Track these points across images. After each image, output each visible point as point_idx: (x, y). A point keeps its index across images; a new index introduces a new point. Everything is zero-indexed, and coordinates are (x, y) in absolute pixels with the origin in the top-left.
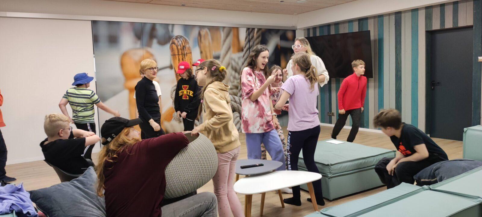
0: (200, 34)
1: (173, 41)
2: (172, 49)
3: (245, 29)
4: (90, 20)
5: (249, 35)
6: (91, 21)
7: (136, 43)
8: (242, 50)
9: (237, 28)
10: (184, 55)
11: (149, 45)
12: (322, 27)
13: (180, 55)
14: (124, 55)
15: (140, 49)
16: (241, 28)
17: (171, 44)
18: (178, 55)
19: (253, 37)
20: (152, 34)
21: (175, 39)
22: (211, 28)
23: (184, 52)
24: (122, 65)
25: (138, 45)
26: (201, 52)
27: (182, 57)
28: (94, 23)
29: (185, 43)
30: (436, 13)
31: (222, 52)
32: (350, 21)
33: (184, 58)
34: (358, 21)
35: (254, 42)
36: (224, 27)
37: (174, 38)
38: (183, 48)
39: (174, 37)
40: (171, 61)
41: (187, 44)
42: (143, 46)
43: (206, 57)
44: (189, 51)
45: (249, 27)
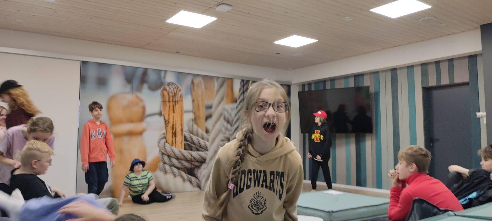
0: (193, 82)
1: (164, 87)
2: (163, 96)
3: (239, 81)
4: (79, 61)
5: (243, 86)
6: (81, 61)
7: (125, 86)
8: (236, 101)
9: (232, 79)
10: (175, 102)
11: (139, 89)
13: (171, 102)
14: (112, 98)
15: (129, 93)
16: (235, 80)
17: (162, 91)
18: (169, 102)
20: (144, 79)
21: (166, 86)
22: (205, 77)
23: (175, 99)
24: (109, 108)
25: (128, 88)
26: (193, 101)
27: (173, 104)
28: (83, 63)
29: (177, 91)
30: (432, 70)
31: (215, 102)
32: (346, 77)
33: (175, 106)
34: (354, 77)
36: (218, 77)
38: (175, 96)
39: (166, 84)
40: (161, 108)
41: (179, 92)
42: (132, 90)
43: (198, 106)
44: (180, 99)
45: (243, 79)
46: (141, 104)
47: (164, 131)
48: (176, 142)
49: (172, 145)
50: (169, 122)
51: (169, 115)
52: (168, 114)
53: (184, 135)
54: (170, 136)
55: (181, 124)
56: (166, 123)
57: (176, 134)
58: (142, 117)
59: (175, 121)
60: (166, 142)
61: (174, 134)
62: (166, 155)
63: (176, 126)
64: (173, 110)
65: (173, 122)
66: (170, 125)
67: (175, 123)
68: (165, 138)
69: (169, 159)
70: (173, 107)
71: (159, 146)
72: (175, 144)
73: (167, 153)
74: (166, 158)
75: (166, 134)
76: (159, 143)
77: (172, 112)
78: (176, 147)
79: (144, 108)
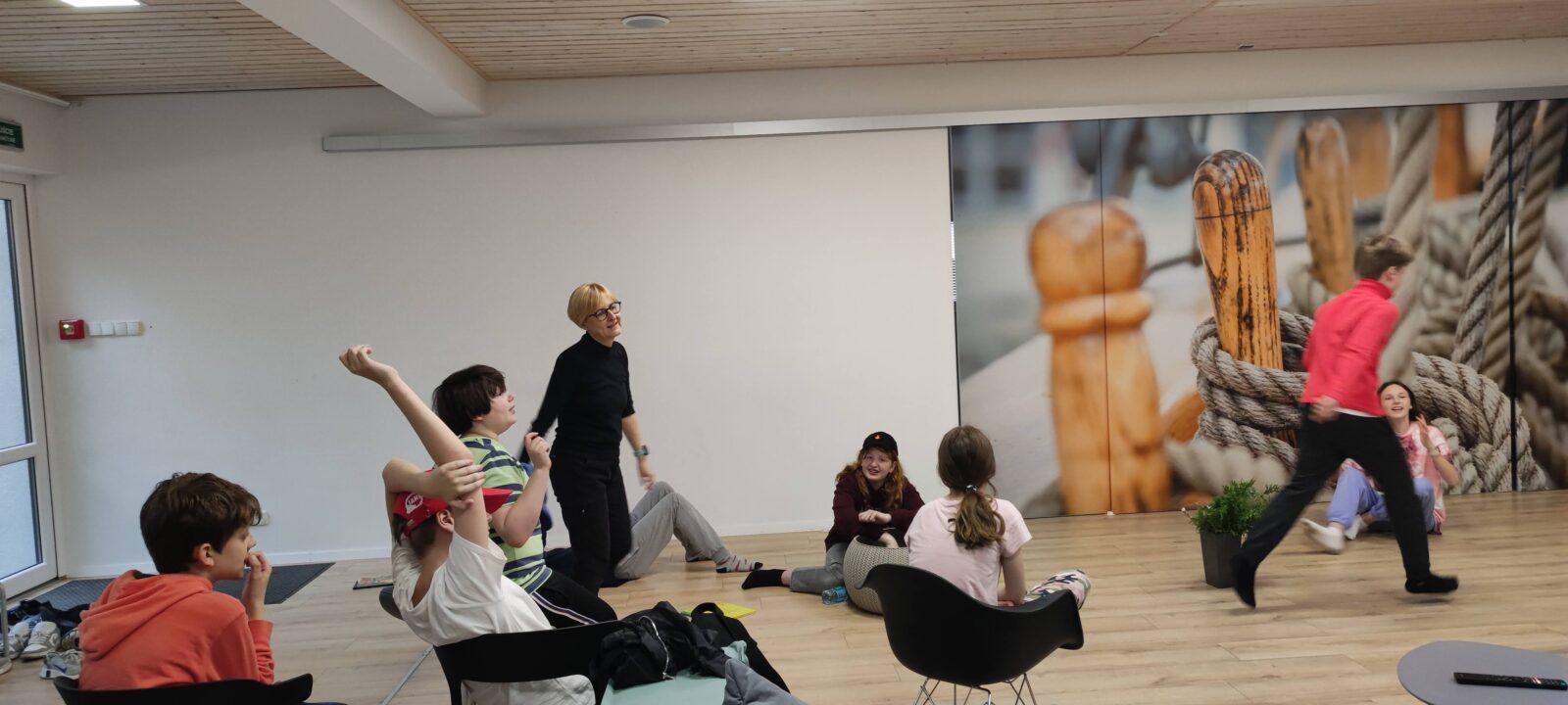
0: (1303, 141)
1: (1204, 171)
2: (1201, 200)
3: (1494, 108)
4: (944, 127)
5: (1510, 126)
6: (948, 127)
7: (1079, 185)
8: (1478, 187)
9: (1458, 111)
10: (1242, 216)
11: (1123, 189)
13: (1228, 216)
14: (1042, 225)
15: (1090, 203)
16: (1473, 105)
17: (1197, 182)
18: (1223, 216)
19: (1528, 133)
20: (1134, 155)
21: (1210, 166)
22: (1346, 116)
23: (1244, 206)
24: (1034, 257)
25: (1087, 192)
26: (1308, 204)
27: (1236, 222)
28: (956, 133)
29: (1249, 176)
31: (1392, 197)
33: (1243, 228)
35: (1530, 156)
36: (1402, 109)
37: (1207, 162)
38: (1241, 194)
39: (1207, 159)
40: (1195, 238)
41: (1255, 178)
42: (1100, 196)
43: (1327, 220)
44: (1260, 202)
45: (1510, 99)
46: (1130, 235)
47: (1211, 313)
48: (1252, 347)
49: (1240, 357)
50: (1225, 282)
51: (1224, 260)
52: (1221, 254)
53: (1281, 320)
54: (1230, 328)
55: (1266, 284)
56: (1217, 285)
57: (1251, 318)
58: (1138, 273)
59: (1244, 277)
60: (1220, 347)
61: (1246, 320)
62: (1220, 388)
63: (1250, 294)
64: (1239, 243)
65: (1240, 280)
66: (1230, 293)
67: (1245, 283)
68: (1215, 334)
69: (1233, 399)
70: (1237, 231)
71: (1195, 361)
72: (1249, 351)
73: (1225, 383)
74: (1222, 399)
75: (1219, 320)
76: (1196, 352)
77: (1235, 248)
78: (1253, 363)
79: (1141, 247)
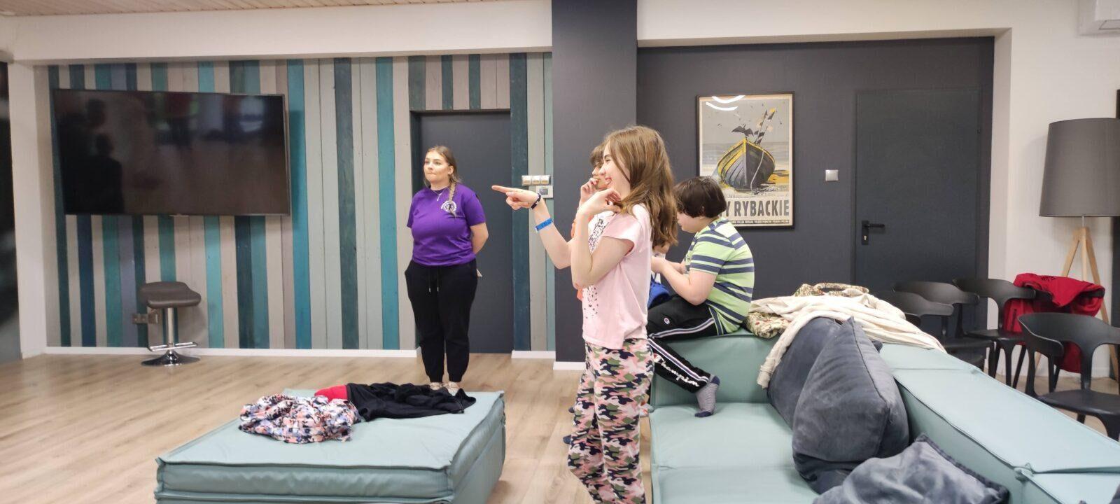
12: (104, 67)
30: (433, 74)
32: (205, 64)
34: (230, 66)
